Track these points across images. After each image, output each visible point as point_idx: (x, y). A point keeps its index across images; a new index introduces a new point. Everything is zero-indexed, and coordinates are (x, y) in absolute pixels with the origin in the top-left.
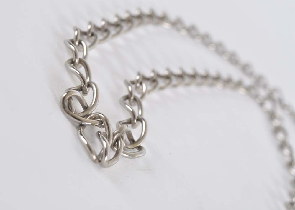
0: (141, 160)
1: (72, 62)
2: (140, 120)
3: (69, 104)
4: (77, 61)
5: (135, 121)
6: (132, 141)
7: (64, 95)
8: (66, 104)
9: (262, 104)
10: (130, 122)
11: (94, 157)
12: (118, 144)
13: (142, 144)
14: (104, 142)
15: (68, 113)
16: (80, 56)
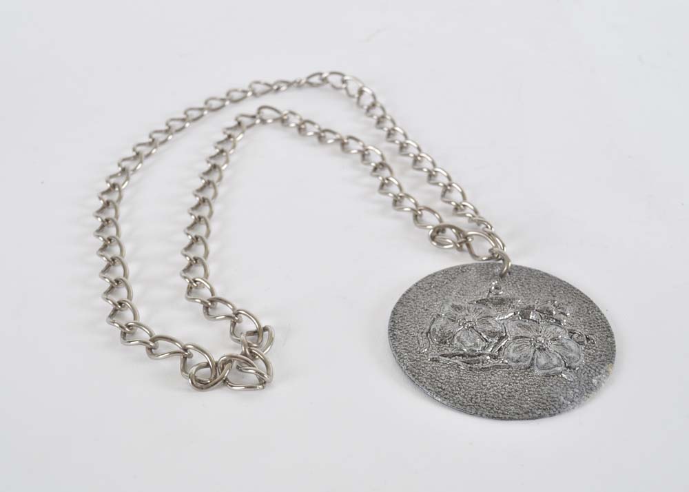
0: (277, 336)
1: (150, 349)
2: (237, 314)
3: (200, 381)
4: (152, 344)
5: (237, 318)
6: (255, 333)
7: (190, 382)
8: (200, 385)
9: (263, 121)
10: (234, 324)
11: (261, 387)
12: (255, 353)
13: (263, 326)
14: (250, 371)
15: (209, 387)
16: (146, 337)
